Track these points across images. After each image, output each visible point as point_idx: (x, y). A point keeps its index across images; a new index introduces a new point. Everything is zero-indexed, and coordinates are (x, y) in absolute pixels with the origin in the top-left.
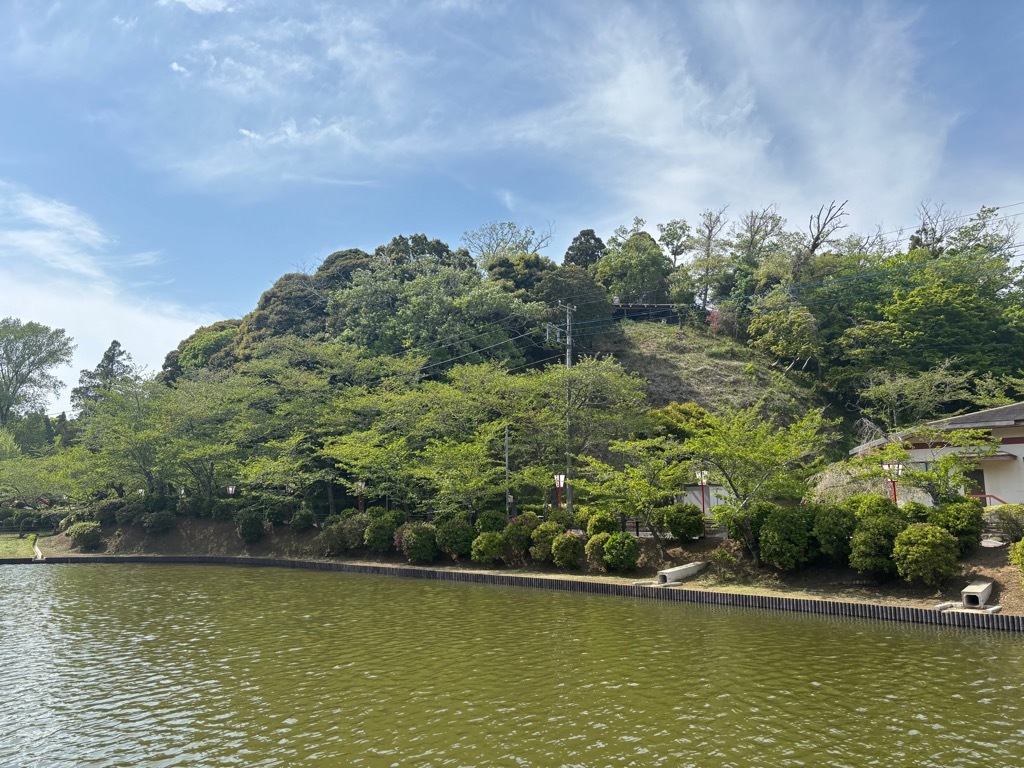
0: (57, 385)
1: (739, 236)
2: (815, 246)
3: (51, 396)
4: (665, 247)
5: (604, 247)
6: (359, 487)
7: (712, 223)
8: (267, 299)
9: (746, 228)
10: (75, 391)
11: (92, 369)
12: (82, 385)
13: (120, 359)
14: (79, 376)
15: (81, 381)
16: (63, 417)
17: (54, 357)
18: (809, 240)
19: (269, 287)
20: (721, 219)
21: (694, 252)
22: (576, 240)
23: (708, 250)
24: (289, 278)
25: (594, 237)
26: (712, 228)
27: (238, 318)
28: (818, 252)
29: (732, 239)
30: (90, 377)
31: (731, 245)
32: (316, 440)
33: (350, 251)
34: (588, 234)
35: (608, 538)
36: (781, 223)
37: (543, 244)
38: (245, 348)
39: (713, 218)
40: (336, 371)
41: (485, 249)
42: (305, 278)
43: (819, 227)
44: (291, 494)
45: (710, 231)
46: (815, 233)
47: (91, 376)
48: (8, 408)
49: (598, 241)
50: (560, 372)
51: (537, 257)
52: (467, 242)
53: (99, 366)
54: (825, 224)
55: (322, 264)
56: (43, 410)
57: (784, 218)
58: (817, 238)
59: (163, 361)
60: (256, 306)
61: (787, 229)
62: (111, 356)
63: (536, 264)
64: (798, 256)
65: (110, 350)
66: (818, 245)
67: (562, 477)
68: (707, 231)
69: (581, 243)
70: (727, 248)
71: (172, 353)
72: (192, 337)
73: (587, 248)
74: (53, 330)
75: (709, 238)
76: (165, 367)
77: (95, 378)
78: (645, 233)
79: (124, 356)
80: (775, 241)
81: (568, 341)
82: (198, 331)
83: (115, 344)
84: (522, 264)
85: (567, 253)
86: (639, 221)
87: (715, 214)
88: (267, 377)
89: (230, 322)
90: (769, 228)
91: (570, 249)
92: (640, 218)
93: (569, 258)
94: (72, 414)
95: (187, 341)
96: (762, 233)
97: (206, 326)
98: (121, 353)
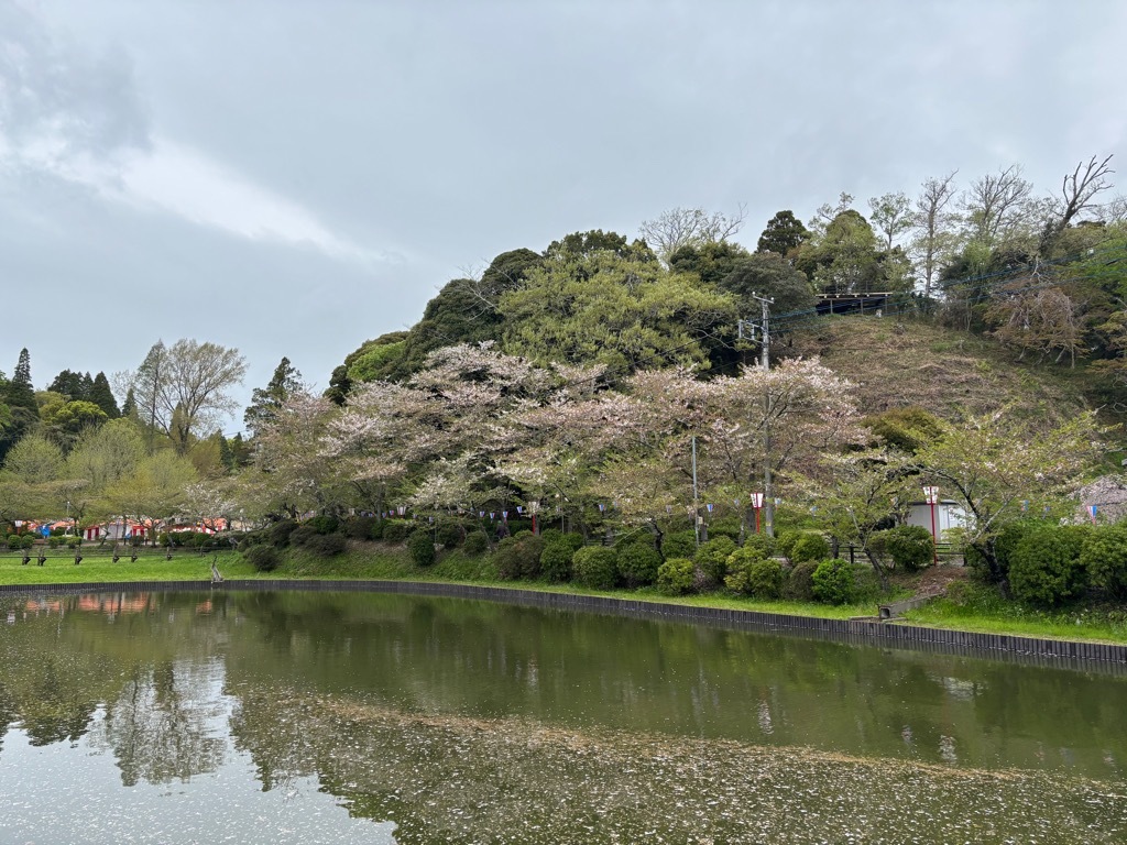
0: (233, 405)
1: (970, 207)
2: (1071, 213)
3: (226, 416)
4: (878, 226)
5: (804, 229)
6: (534, 507)
7: (936, 194)
8: (434, 308)
9: (979, 197)
10: (250, 411)
11: (264, 387)
12: (255, 404)
13: (290, 376)
14: (252, 394)
15: (253, 400)
16: (239, 437)
17: (227, 376)
18: (1062, 208)
19: (435, 294)
20: (948, 188)
21: (913, 230)
22: (771, 223)
23: (931, 226)
24: (454, 284)
25: (792, 220)
26: (936, 200)
27: (404, 329)
28: (1074, 221)
29: (960, 212)
30: (262, 396)
31: (959, 219)
32: (487, 458)
33: (519, 251)
34: (785, 216)
35: (816, 566)
36: (1026, 188)
37: (732, 230)
38: (414, 360)
39: (938, 189)
40: (507, 383)
41: (666, 240)
42: (471, 283)
43: (1075, 190)
44: (462, 515)
45: (934, 204)
46: (1071, 196)
47: (264, 395)
48: (187, 430)
49: (798, 223)
50: (758, 374)
51: (725, 246)
52: (646, 233)
53: (271, 384)
54: (1083, 186)
55: (489, 267)
56: (220, 431)
57: (1029, 182)
58: (1074, 203)
59: (330, 377)
60: (423, 316)
61: (1033, 195)
62: (281, 375)
63: (724, 252)
64: (1049, 226)
65: (280, 367)
66: (1075, 211)
67: (760, 496)
68: (930, 204)
69: (778, 227)
70: (955, 223)
71: (339, 368)
72: (358, 351)
73: (783, 232)
74: (226, 350)
75: (932, 213)
76: (332, 383)
77: (267, 397)
78: (852, 211)
79: (294, 374)
80: (1018, 211)
81: (765, 337)
82: (364, 345)
83: (285, 361)
84: (709, 255)
85: (761, 239)
86: (845, 198)
87: (940, 183)
88: (435, 390)
89: (396, 334)
90: (1010, 196)
91: (763, 234)
92: (847, 194)
93: (762, 244)
94: (247, 435)
95: (354, 355)
96: (1001, 203)
97: (372, 339)
98: (291, 371)
